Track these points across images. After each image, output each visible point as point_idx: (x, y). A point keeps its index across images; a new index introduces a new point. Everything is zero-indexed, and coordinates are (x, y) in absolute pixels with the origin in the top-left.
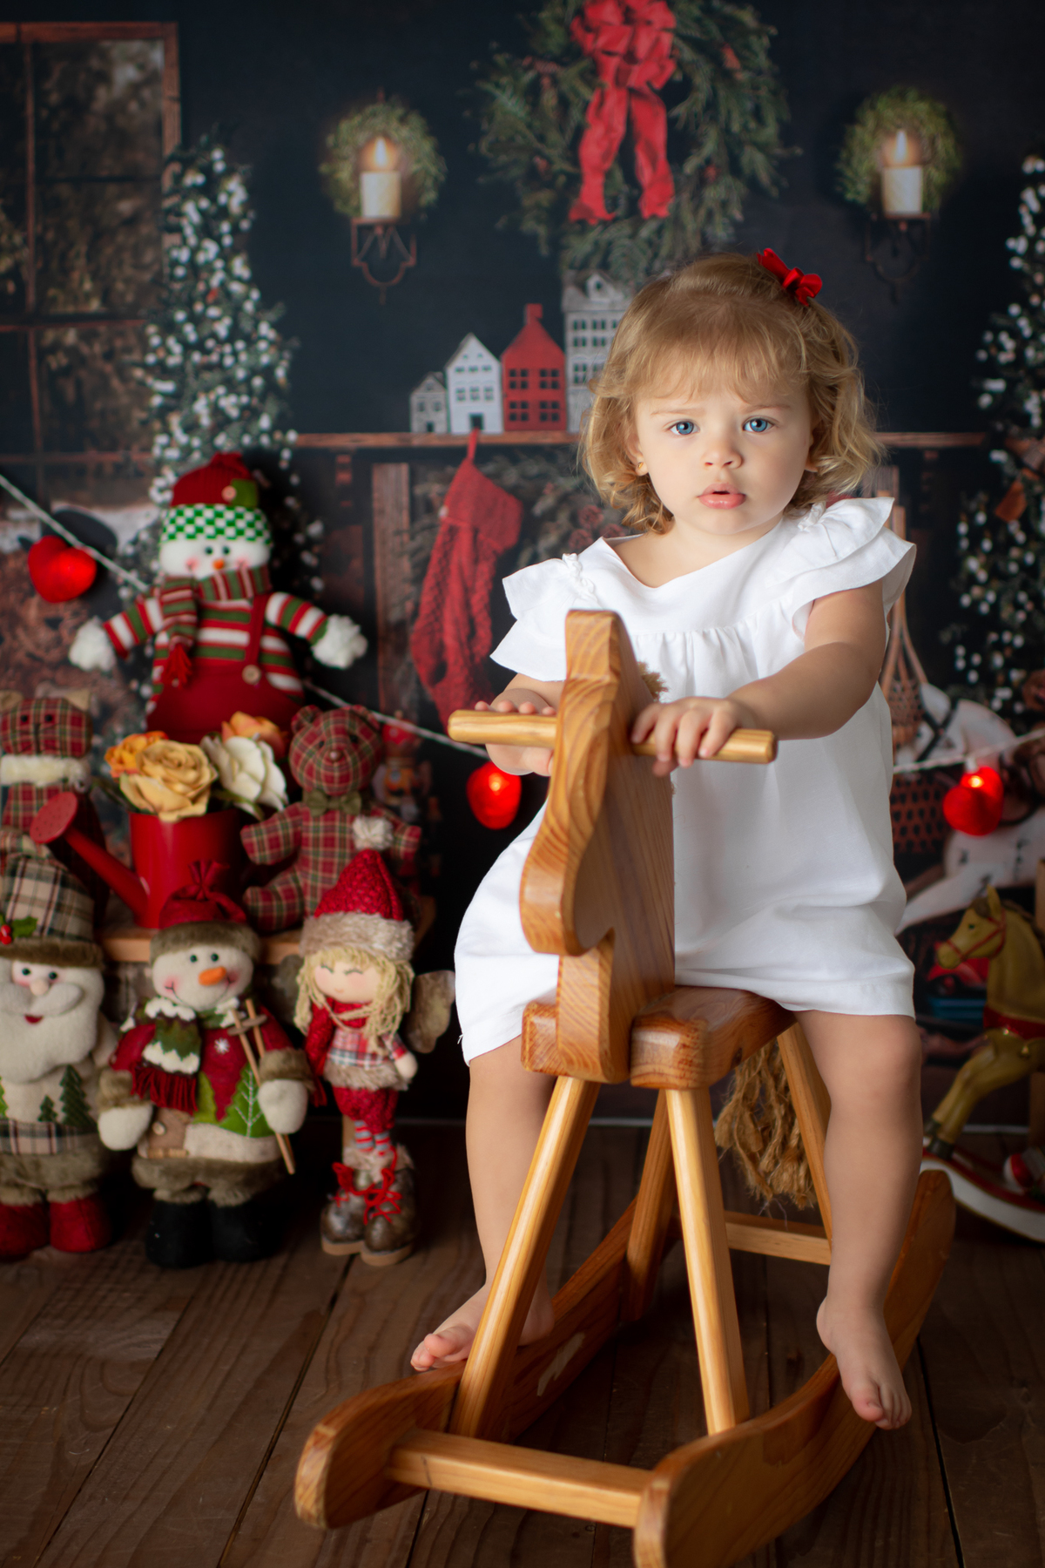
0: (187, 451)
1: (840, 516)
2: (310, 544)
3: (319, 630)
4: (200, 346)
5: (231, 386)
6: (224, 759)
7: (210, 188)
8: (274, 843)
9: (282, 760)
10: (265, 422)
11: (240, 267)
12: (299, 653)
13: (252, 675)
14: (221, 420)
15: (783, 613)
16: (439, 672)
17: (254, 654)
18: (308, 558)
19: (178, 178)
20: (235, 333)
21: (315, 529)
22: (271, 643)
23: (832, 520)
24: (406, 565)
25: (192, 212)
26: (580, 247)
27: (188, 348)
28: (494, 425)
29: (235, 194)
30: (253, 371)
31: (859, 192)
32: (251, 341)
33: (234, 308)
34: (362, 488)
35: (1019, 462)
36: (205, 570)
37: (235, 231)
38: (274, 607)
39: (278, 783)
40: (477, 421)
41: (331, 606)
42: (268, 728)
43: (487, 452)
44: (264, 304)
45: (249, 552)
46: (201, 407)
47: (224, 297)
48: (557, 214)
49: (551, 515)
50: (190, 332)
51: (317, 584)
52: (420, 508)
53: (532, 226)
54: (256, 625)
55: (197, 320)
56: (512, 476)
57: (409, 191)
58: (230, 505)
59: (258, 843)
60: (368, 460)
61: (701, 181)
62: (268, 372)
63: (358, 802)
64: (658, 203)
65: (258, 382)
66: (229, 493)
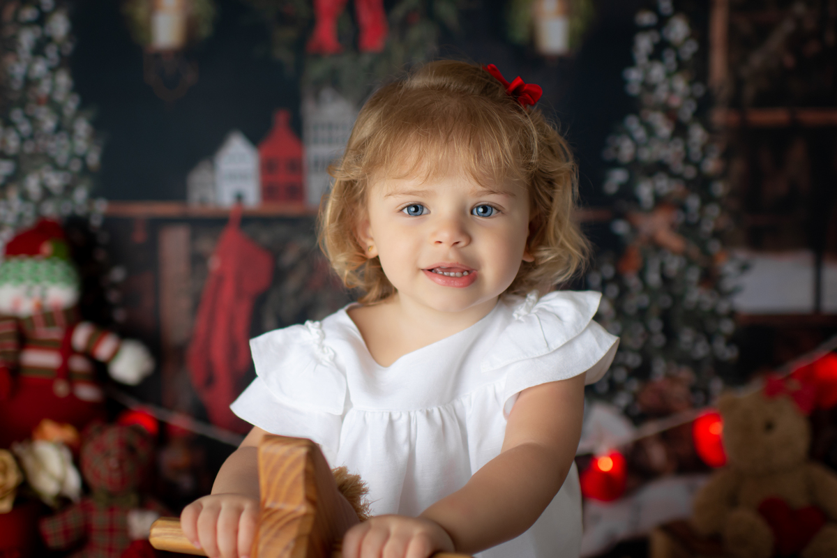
0: (20, 217)
1: (552, 307)
2: (115, 286)
3: (115, 354)
4: (32, 137)
5: (56, 167)
6: (29, 462)
7: (42, 19)
8: (66, 532)
9: (77, 461)
10: (81, 194)
11: (63, 80)
12: (100, 372)
13: (61, 388)
14: (47, 193)
15: (496, 397)
16: (210, 381)
17: (64, 372)
18: (113, 296)
19: (16, 14)
20: (59, 128)
21: (118, 274)
22: (78, 364)
23: (543, 310)
24: (184, 303)
25: (27, 39)
26: (316, 70)
27: (23, 140)
28: (253, 199)
29: (59, 26)
30: (73, 156)
31: (519, 35)
32: (71, 133)
33: (57, 108)
34: (153, 246)
35: (634, 229)
36: (27, 308)
37: (60, 54)
38: (81, 336)
39: (73, 481)
40: (239, 198)
41: (127, 333)
42: (68, 433)
43: (247, 220)
44: (82, 107)
45: (61, 294)
46: (33, 184)
47: (50, 102)
48: (301, 47)
49: (293, 267)
50: (25, 127)
51: (120, 315)
52: (197, 260)
53: (283, 55)
54: (66, 349)
55: (32, 119)
56: (265, 236)
57: (190, 26)
58: (48, 258)
59: (53, 531)
60: (157, 225)
61: (405, 25)
62: (83, 158)
63: (133, 498)
64: (374, 42)
65: (76, 166)
66: (47, 248)
